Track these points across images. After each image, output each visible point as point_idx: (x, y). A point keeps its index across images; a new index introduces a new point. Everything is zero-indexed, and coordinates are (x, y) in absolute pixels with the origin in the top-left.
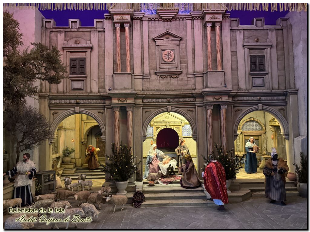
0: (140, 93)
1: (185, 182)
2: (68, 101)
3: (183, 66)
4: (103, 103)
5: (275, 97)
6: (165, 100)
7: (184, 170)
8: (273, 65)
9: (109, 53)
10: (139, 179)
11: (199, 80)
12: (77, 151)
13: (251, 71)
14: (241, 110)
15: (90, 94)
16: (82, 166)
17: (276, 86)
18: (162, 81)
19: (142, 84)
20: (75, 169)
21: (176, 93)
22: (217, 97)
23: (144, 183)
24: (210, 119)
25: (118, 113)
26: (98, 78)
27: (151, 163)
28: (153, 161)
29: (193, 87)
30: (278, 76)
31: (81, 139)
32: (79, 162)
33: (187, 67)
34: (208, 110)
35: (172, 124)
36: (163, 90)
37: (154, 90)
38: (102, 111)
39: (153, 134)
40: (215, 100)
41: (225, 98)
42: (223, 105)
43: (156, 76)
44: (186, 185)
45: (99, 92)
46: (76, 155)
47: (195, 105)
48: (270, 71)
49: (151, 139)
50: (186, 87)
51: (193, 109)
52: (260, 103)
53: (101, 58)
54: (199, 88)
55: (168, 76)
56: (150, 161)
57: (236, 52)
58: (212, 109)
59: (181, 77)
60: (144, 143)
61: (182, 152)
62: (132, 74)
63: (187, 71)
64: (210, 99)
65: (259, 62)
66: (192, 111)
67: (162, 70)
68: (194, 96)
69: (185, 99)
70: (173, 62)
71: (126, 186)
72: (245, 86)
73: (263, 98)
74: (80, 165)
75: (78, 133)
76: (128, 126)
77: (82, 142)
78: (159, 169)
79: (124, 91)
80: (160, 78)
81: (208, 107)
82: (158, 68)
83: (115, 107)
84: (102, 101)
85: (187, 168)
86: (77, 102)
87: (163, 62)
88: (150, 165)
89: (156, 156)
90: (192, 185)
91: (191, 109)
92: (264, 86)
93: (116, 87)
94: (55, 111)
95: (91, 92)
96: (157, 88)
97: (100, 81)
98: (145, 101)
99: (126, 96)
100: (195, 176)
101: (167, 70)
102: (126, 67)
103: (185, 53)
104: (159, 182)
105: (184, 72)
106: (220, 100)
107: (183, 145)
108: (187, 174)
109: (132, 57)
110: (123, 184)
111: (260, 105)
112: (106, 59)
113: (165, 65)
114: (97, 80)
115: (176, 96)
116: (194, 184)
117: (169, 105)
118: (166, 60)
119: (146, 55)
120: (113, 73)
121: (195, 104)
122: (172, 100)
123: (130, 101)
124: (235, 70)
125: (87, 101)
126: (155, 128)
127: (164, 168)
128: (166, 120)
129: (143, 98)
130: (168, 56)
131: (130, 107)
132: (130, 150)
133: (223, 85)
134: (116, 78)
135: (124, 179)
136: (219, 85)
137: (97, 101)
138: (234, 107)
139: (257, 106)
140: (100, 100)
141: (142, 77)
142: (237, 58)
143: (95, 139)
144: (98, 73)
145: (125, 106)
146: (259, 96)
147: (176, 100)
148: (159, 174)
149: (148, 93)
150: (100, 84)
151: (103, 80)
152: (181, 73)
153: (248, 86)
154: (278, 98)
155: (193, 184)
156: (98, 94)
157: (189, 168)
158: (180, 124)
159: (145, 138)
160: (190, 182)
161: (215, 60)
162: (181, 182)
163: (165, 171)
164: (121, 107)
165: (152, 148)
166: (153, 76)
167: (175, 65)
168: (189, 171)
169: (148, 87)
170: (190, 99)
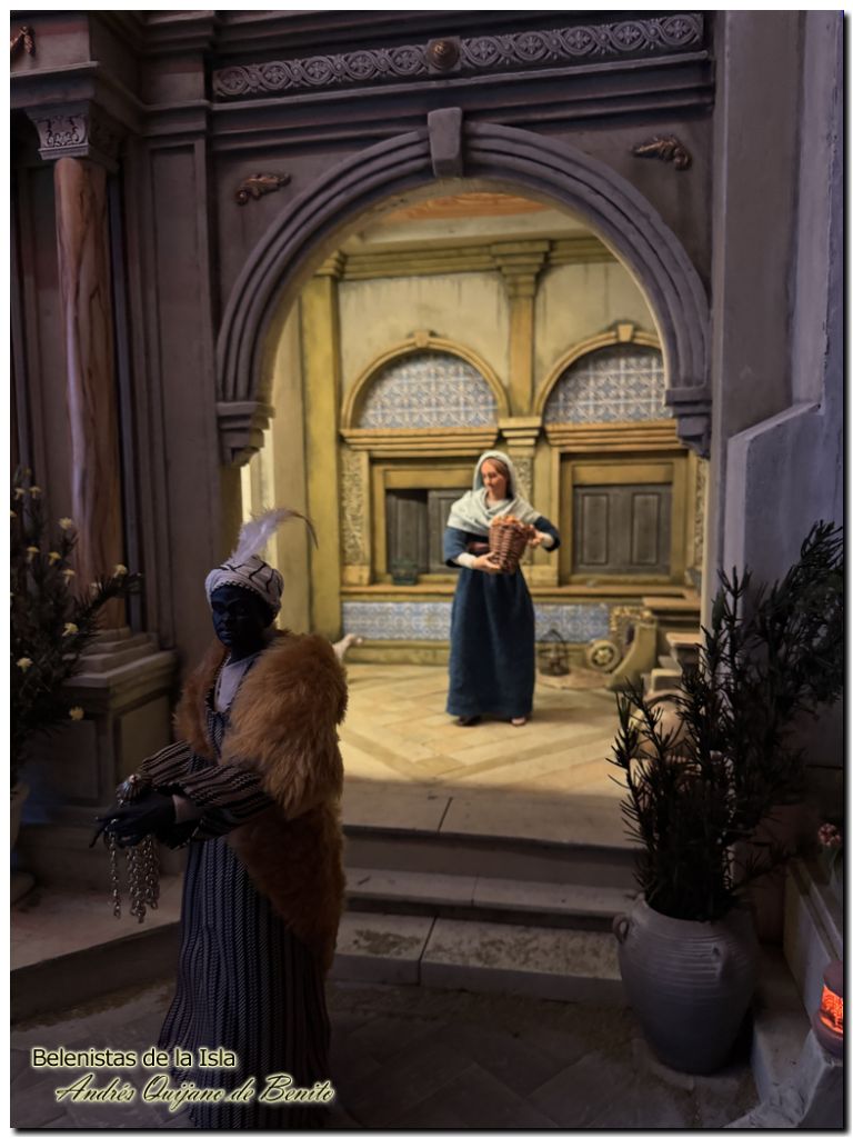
52: (443, 100)
73: (477, 48)
111: (443, 125)
138: (223, 158)
139: (412, 136)
146: (439, 33)
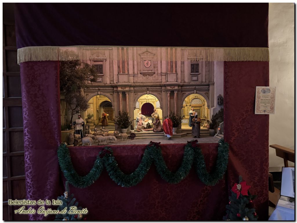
0: (133, 84)
1: (155, 130)
2: (94, 88)
3: (156, 69)
4: (113, 90)
5: (203, 87)
6: (146, 88)
7: (155, 124)
8: (203, 69)
9: (115, 62)
10: (132, 129)
11: (164, 77)
12: (95, 115)
13: (191, 72)
14: (185, 93)
15: (106, 85)
16: (98, 124)
17: (204, 80)
18: (144, 78)
19: (134, 79)
20: (95, 126)
21: (152, 84)
22: (172, 87)
23: (135, 131)
24: (169, 99)
25: (121, 95)
26: (110, 76)
27: (138, 122)
29: (161, 81)
30: (206, 75)
31: (97, 109)
32: (96, 122)
33: (157, 70)
35: (150, 100)
36: (145, 83)
37: (140, 83)
38: (112, 94)
39: (139, 106)
40: (171, 89)
41: (176, 88)
42: (175, 91)
43: (141, 75)
45: (110, 83)
46: (95, 118)
48: (201, 73)
49: (138, 109)
50: (157, 81)
51: (161, 93)
52: (195, 90)
53: (111, 65)
54: (164, 82)
55: (148, 75)
57: (184, 62)
58: (170, 93)
59: (154, 75)
60: (134, 111)
61: (155, 115)
62: (128, 74)
63: (158, 72)
64: (169, 88)
65: (196, 68)
67: (144, 72)
68: (161, 86)
69: (156, 87)
70: (150, 67)
71: (126, 131)
72: (187, 80)
73: (197, 87)
74: (97, 124)
75: (95, 105)
76: (127, 102)
77: (97, 111)
78: (143, 124)
79: (124, 84)
80: (143, 75)
81: (168, 92)
82: (142, 71)
83: (120, 92)
84: (112, 88)
85: (156, 123)
86: (99, 89)
87: (145, 67)
89: (141, 118)
90: (159, 131)
91: (159, 93)
92: (198, 81)
93: (120, 81)
94: (87, 93)
95: (106, 84)
96: (141, 81)
97: (111, 78)
98: (135, 88)
99: (125, 86)
101: (147, 72)
102: (125, 70)
103: (157, 62)
104: (143, 130)
105: (156, 73)
106: (174, 89)
107: (155, 112)
108: (156, 126)
109: (128, 64)
110: (125, 130)
112: (114, 65)
113: (146, 69)
114: (109, 77)
115: (152, 86)
117: (148, 91)
118: (146, 66)
119: (135, 63)
120: (117, 73)
121: (161, 90)
122: (150, 88)
123: (127, 89)
124: (182, 72)
125: (104, 88)
126: (140, 103)
127: (145, 124)
128: (146, 98)
129: (134, 87)
130: (147, 64)
131: (128, 92)
132: (128, 114)
133: (176, 81)
134: (120, 76)
135: (126, 128)
136: (173, 81)
137: (110, 88)
138: (182, 92)
139: (193, 91)
140: (111, 88)
141: (133, 75)
142: (184, 65)
143: (103, 109)
144: (110, 73)
145: (124, 92)
146: (195, 86)
147: (151, 88)
148: (142, 127)
149: (137, 84)
150: (111, 79)
151: (112, 77)
152: (154, 73)
153: (189, 81)
154: (205, 87)
156: (110, 85)
157: (157, 122)
158: (155, 100)
159: (135, 108)
160: (158, 129)
161: (172, 67)
162: (153, 130)
164: (123, 92)
165: (138, 114)
166: (139, 75)
167: (151, 69)
169: (136, 81)
170: (159, 88)
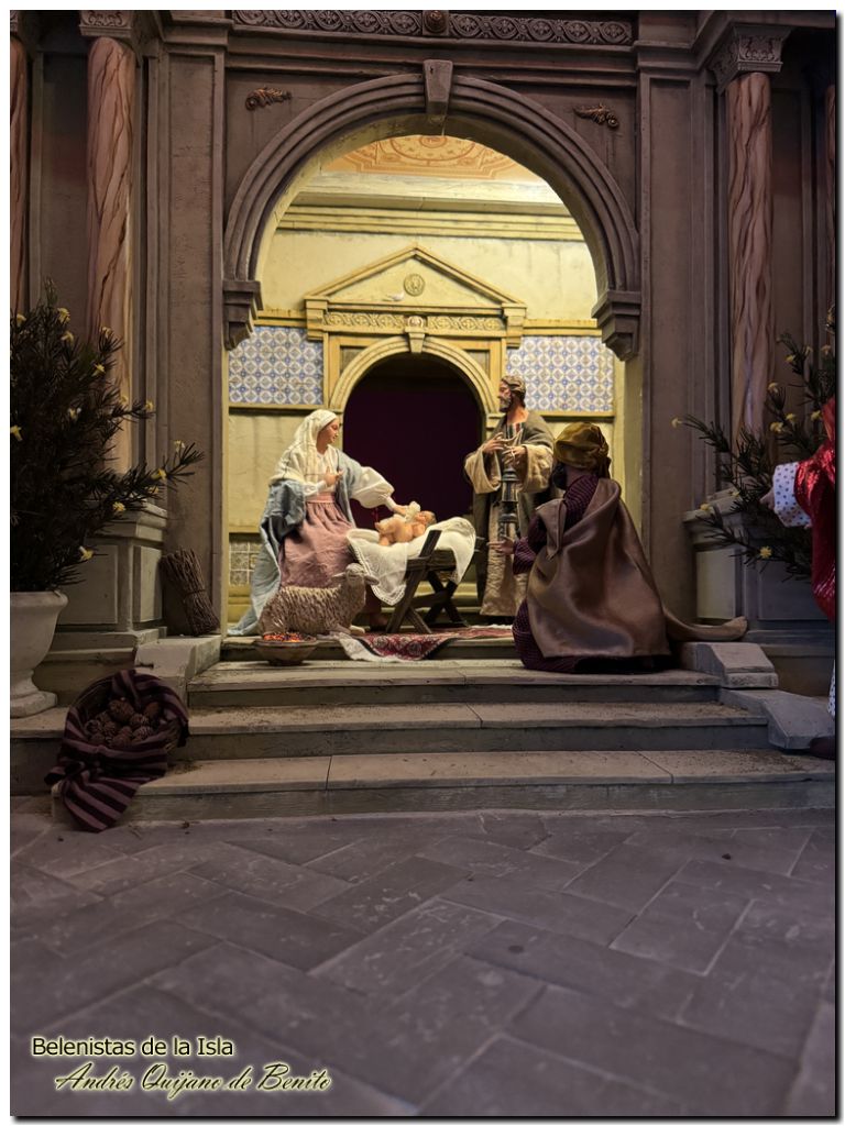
23: (228, 653)
24: (757, 152)
27: (295, 534)
28: (308, 517)
34: (740, 75)
35: (443, 326)
39: (320, 391)
44: (564, 644)
47: (636, 76)
51: (619, 108)
56: (291, 521)
58: (770, 75)
66: (609, 123)
88: (289, 545)
90: (619, 641)
91: (600, 105)
100: (637, 577)
104: (350, 644)
116: (637, 635)
117: (436, 54)
121: (634, 57)
126: (332, 347)
128: (407, 301)
147: (490, 22)
155: (631, 641)
158: (492, 328)
159: (238, 303)
160: (604, 624)
163: (393, 581)
168: (590, 535)
